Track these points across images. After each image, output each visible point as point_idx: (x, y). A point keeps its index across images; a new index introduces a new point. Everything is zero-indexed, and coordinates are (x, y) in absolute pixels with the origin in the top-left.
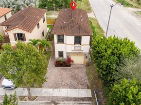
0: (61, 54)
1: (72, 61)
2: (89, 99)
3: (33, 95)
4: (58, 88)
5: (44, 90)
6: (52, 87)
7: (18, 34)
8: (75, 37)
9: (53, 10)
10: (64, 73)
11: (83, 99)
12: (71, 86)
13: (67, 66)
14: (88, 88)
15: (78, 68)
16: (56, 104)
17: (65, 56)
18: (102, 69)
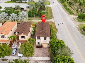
0: (39, 43)
1: (43, 46)
2: (49, 61)
3: (29, 59)
4: (38, 57)
5: (33, 57)
6: (35, 56)
7: (23, 36)
8: (44, 38)
9: (34, 17)
10: (40, 51)
11: (47, 61)
12: (42, 56)
13: (41, 48)
14: (49, 57)
15: (45, 49)
16: (37, 62)
17: (40, 44)
18: (53, 51)
